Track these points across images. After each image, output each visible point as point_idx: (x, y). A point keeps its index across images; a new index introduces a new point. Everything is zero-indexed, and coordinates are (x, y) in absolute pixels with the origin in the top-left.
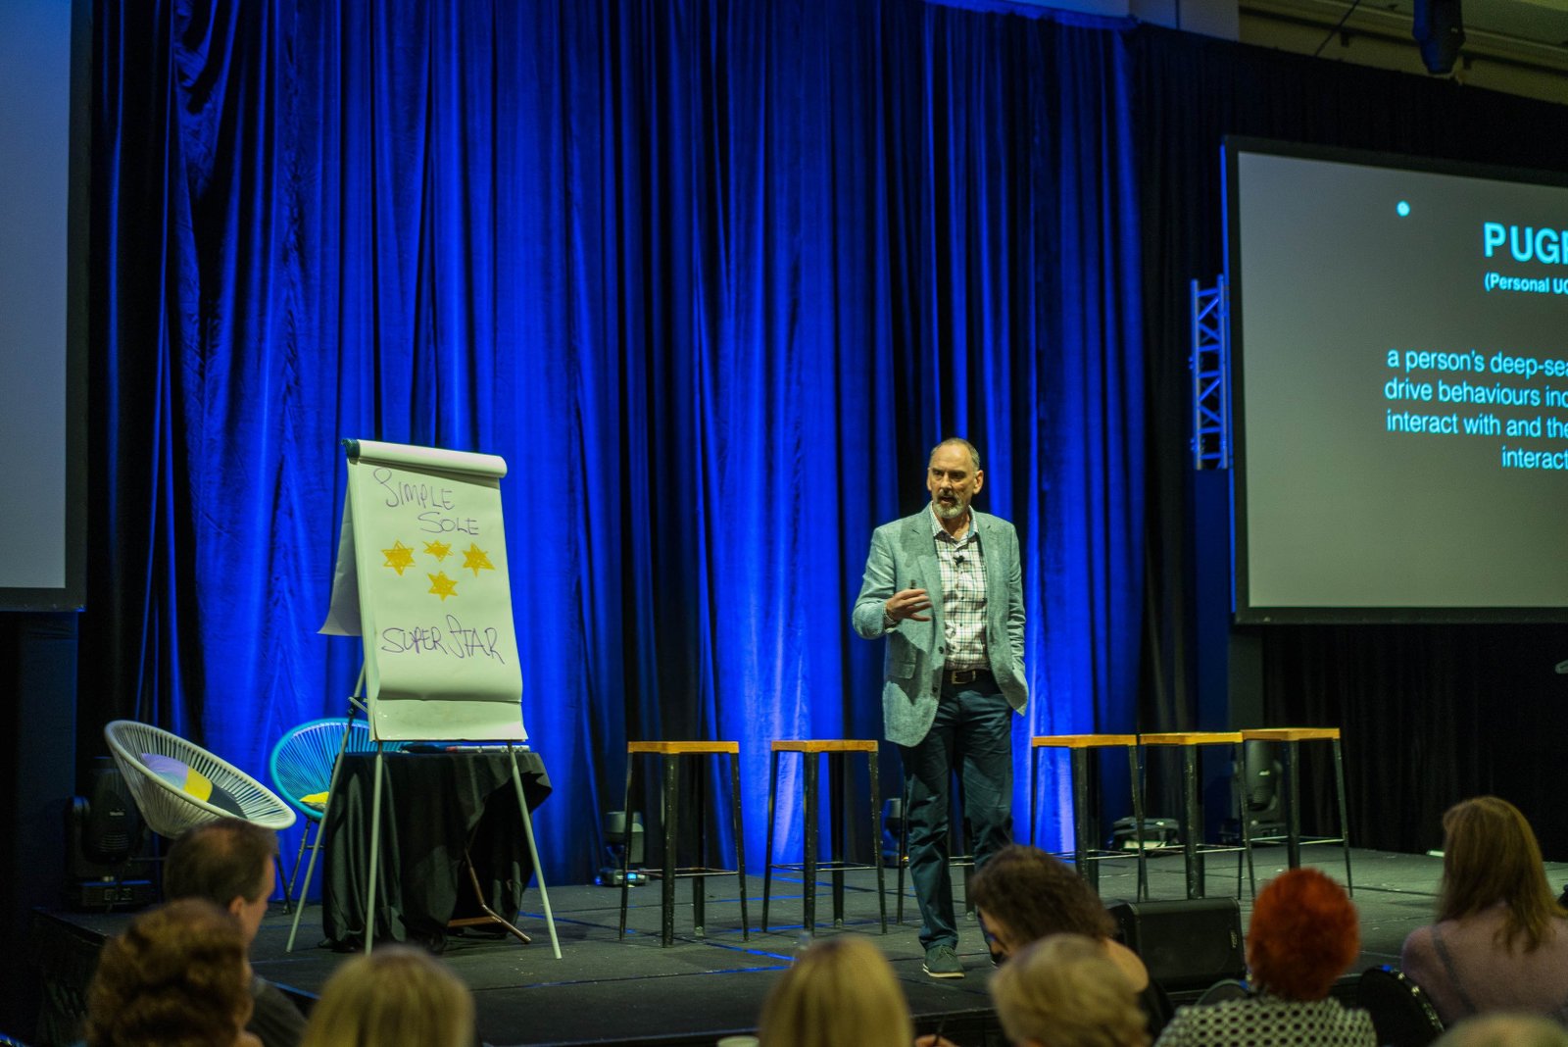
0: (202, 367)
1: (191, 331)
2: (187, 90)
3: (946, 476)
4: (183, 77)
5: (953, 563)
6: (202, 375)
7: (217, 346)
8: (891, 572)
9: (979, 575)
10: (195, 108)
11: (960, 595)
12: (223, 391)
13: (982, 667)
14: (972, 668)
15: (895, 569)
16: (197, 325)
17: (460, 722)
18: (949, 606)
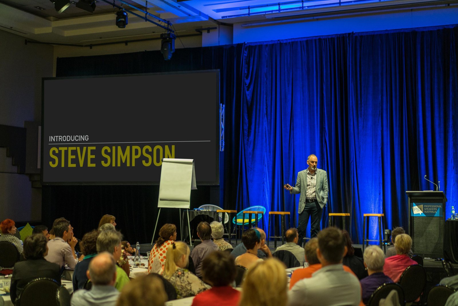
0: (248, 139)
1: (246, 132)
2: (246, 87)
3: (315, 163)
4: (246, 84)
5: (310, 178)
6: (248, 140)
7: (251, 135)
8: (299, 180)
9: (315, 181)
10: (248, 90)
11: (311, 184)
12: (252, 143)
13: (315, 199)
14: (313, 199)
15: (300, 180)
16: (247, 131)
17: (176, 205)
18: (309, 187)
